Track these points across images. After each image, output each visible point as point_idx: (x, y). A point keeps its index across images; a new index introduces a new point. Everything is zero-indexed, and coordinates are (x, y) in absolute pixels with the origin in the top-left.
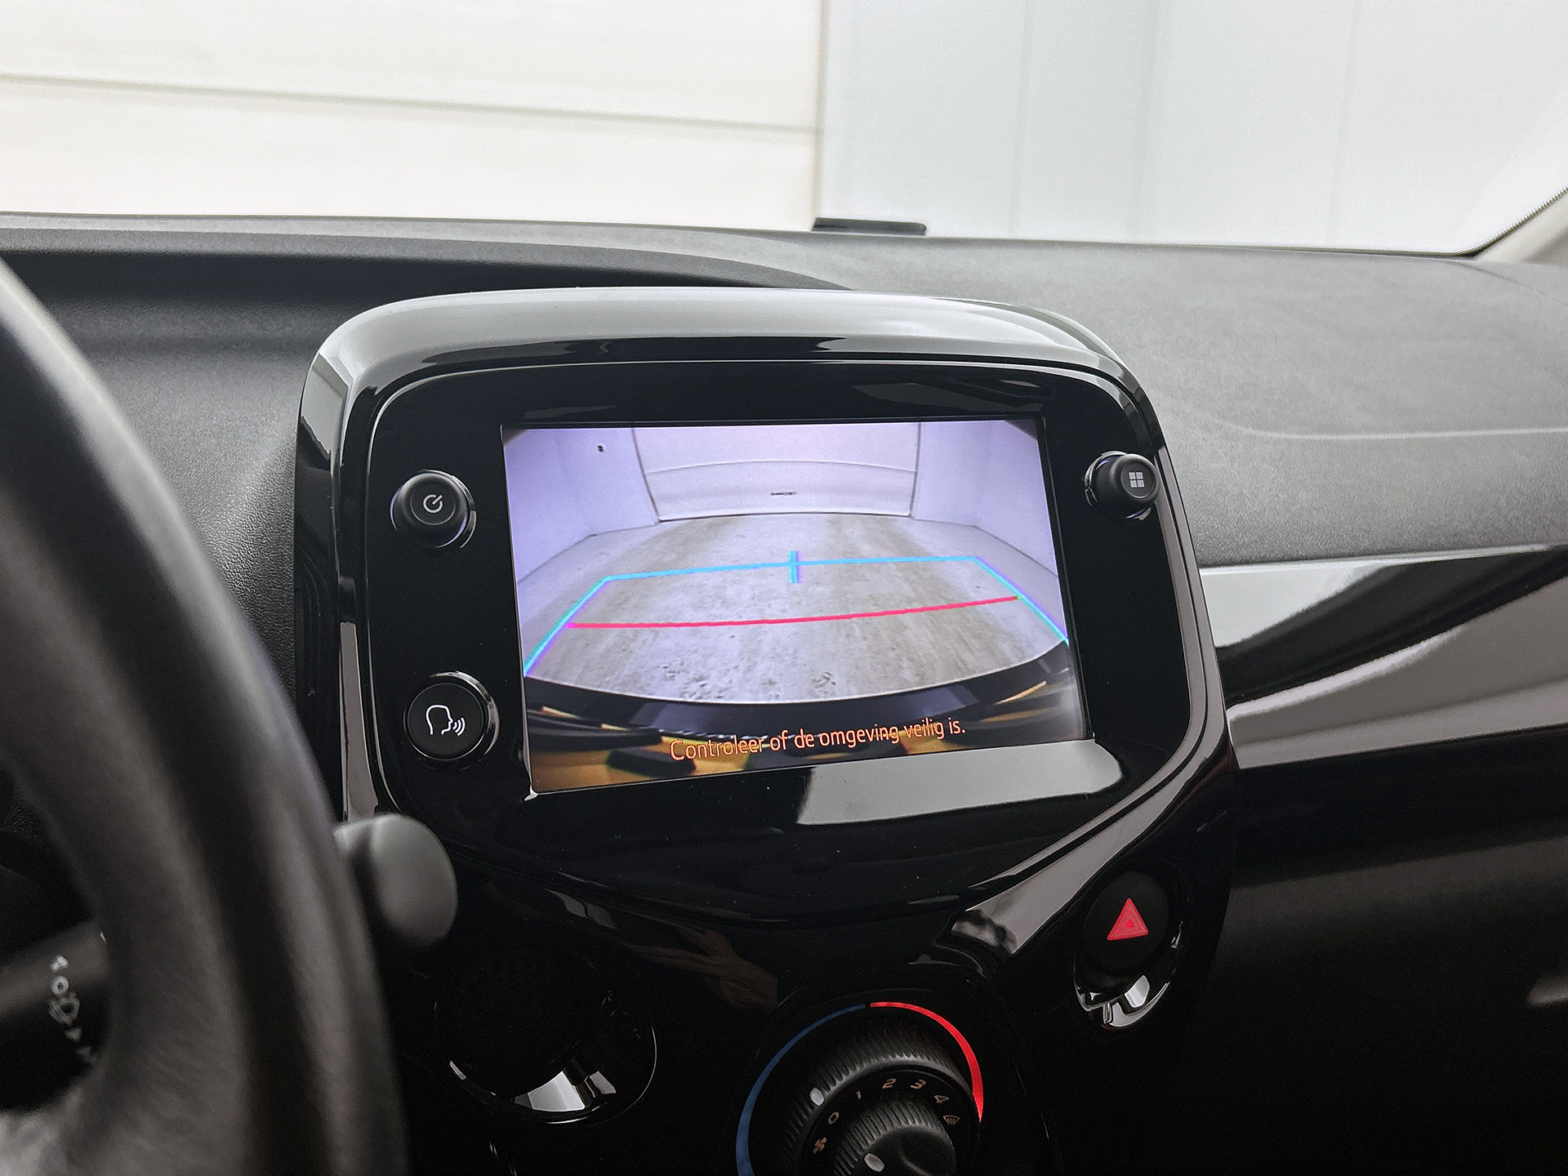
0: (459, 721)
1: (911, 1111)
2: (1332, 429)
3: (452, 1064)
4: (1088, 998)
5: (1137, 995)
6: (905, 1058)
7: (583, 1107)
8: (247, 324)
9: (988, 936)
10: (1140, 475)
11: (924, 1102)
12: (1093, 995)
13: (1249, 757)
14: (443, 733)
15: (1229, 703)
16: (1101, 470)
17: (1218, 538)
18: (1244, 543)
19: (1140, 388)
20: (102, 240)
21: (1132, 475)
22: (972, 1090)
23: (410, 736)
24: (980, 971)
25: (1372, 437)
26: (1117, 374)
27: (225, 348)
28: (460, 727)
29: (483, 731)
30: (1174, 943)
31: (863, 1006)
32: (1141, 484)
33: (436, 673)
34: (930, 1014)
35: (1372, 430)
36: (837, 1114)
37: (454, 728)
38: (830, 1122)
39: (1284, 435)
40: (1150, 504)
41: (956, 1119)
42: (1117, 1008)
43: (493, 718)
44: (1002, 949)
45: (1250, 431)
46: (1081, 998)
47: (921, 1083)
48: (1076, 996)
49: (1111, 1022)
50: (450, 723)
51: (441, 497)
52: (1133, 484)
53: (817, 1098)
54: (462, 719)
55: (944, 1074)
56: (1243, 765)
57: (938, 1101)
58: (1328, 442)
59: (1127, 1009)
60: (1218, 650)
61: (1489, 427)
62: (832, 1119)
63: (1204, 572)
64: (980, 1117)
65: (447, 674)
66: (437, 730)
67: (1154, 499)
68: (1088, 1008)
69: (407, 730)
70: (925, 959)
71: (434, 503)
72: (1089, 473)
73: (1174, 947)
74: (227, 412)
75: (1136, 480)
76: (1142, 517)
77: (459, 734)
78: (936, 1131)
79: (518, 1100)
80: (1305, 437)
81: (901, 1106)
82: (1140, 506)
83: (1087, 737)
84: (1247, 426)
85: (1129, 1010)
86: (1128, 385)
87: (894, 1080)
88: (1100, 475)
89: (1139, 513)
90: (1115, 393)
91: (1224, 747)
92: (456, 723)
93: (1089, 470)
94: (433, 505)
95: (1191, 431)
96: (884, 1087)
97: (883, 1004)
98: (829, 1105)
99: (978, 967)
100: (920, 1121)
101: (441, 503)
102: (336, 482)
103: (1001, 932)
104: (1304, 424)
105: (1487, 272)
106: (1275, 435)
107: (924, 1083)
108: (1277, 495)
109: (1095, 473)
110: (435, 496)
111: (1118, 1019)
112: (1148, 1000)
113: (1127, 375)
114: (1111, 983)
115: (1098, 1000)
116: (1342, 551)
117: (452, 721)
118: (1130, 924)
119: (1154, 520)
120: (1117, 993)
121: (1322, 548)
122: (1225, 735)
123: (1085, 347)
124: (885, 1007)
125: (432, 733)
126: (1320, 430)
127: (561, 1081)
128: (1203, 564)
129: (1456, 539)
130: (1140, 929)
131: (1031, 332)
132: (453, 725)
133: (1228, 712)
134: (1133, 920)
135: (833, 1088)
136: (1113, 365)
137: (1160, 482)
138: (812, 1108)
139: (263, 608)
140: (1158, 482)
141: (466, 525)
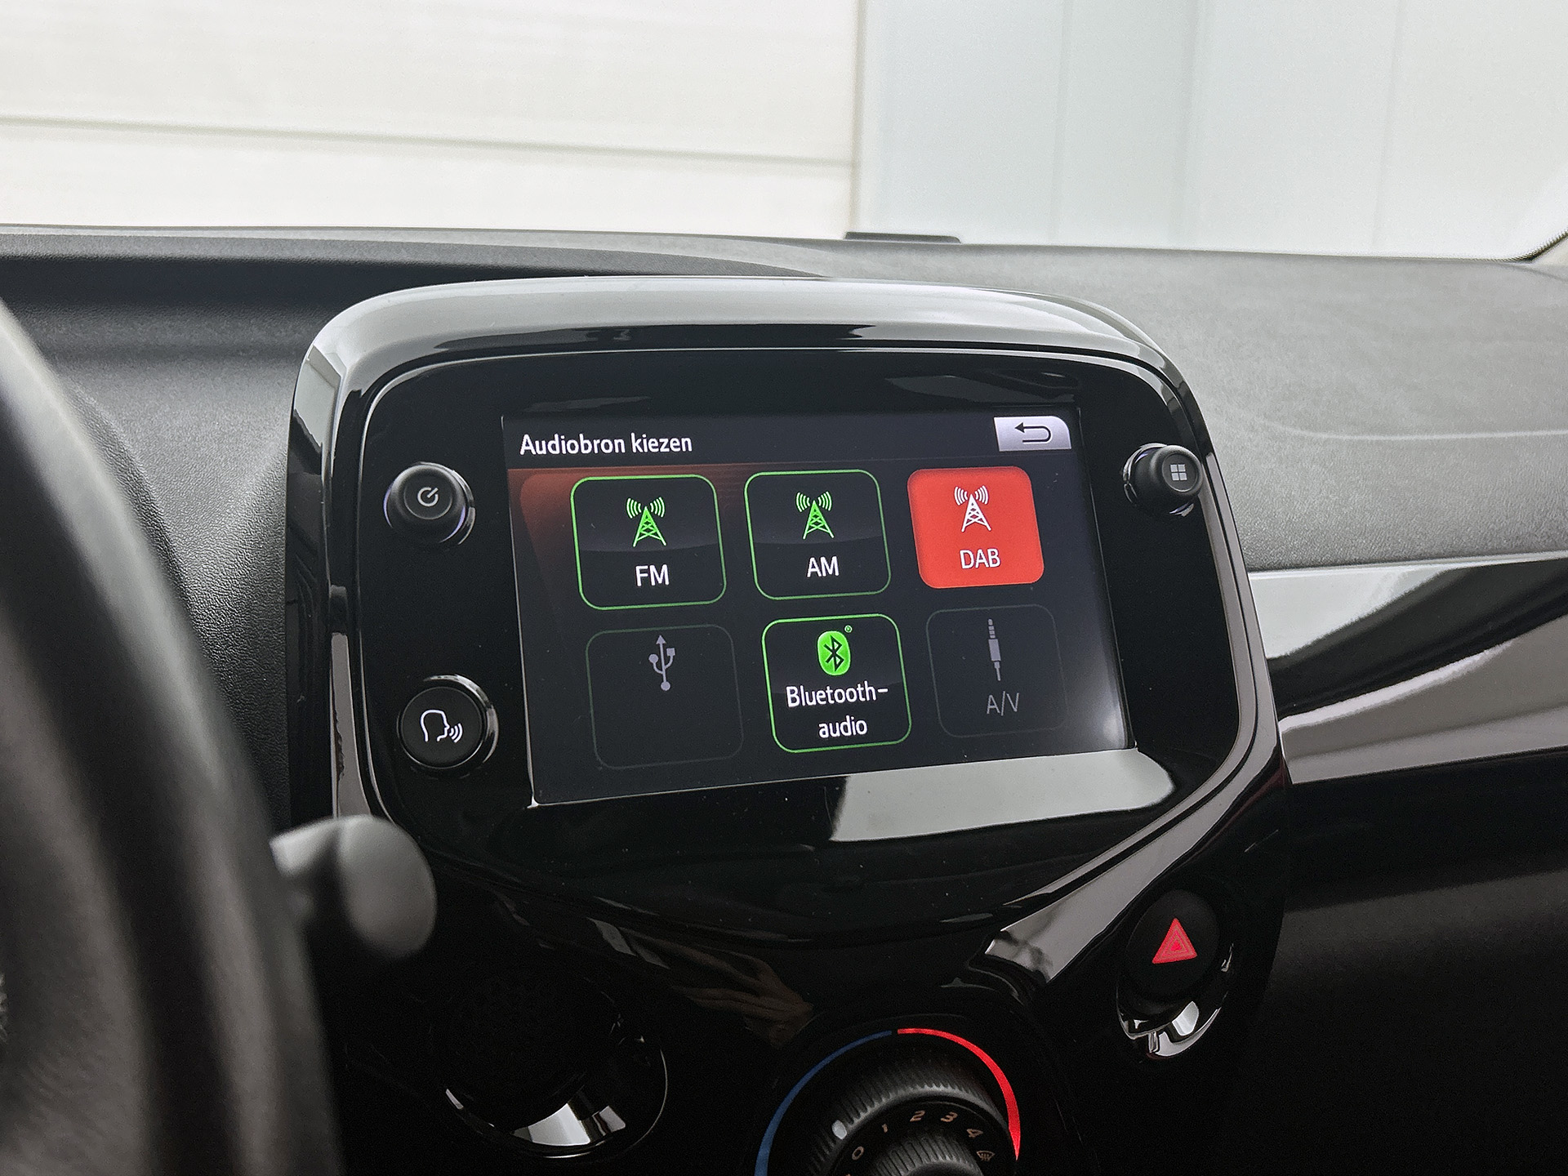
0: (456, 727)
1: (942, 1147)
2: (1383, 430)
3: (448, 1092)
4: (1131, 1025)
5: (1185, 1022)
6: (935, 1088)
7: (586, 1140)
8: (254, 331)
9: (1025, 960)
10: (1182, 467)
11: (956, 1135)
12: (1137, 1023)
13: (1302, 772)
14: (438, 739)
15: (1281, 715)
16: (1140, 462)
17: (1266, 542)
18: (1294, 546)
19: (1184, 382)
20: (107, 246)
21: (1173, 468)
22: (1008, 1123)
23: (403, 742)
24: (1015, 994)
25: (1426, 437)
26: (1159, 365)
27: (232, 355)
28: (457, 734)
29: (481, 736)
30: (1224, 967)
31: (890, 1033)
32: (1184, 477)
33: (432, 676)
34: (961, 1041)
35: (1427, 431)
36: (862, 1149)
37: (451, 734)
38: (854, 1157)
39: (1334, 436)
40: (1193, 499)
41: (990, 1155)
42: (1164, 1037)
43: (492, 723)
44: (1039, 974)
45: (1298, 432)
46: (1125, 1025)
47: (952, 1115)
48: (1120, 1022)
49: (1157, 1051)
50: (446, 729)
51: (436, 489)
52: (1175, 477)
53: (840, 1131)
54: (459, 725)
55: (978, 1106)
56: (1296, 779)
57: (972, 1135)
58: (1378, 443)
59: (1175, 1037)
60: (1270, 661)
61: (1551, 427)
62: (857, 1155)
63: (1253, 576)
64: (1017, 1153)
65: (443, 677)
66: (432, 737)
67: (1198, 492)
68: (1133, 1036)
69: (400, 735)
70: (957, 983)
71: (429, 496)
72: (1128, 467)
73: (1225, 970)
74: (230, 417)
75: (1178, 473)
76: (1184, 514)
77: (456, 741)
78: (969, 1168)
79: (518, 1133)
80: (1356, 438)
81: (930, 1141)
82: (1182, 501)
83: (1129, 746)
84: (1294, 426)
85: (1176, 1038)
86: (1169, 376)
87: (923, 1113)
88: (1140, 469)
89: (1181, 509)
90: (1157, 385)
91: (1276, 762)
92: (452, 729)
93: (1127, 464)
94: (427, 498)
95: (1235, 432)
96: (913, 1119)
97: (911, 1031)
98: (853, 1139)
99: (1012, 990)
100: (951, 1157)
101: (436, 495)
102: (327, 487)
103: (1038, 955)
104: (1355, 425)
105: (1544, 274)
106: (1325, 436)
107: (956, 1115)
108: (1327, 498)
109: (1134, 467)
110: (430, 489)
111: (1166, 1048)
112: (1196, 1029)
113: (1169, 366)
114: (1157, 1010)
115: (1142, 1028)
116: (1397, 555)
117: (448, 727)
118: (1177, 946)
119: (1198, 518)
120: (1163, 1021)
121: (1375, 553)
122: (1277, 750)
123: (1122, 336)
124: (914, 1034)
125: (427, 740)
126: (1371, 430)
127: (565, 1114)
128: (1250, 569)
129: (1519, 542)
130: (1187, 952)
131: (1064, 320)
132: (449, 731)
133: (1279, 724)
134: (1180, 942)
135: (857, 1121)
136: (1153, 353)
137: (1204, 478)
138: (834, 1142)
139: (259, 614)
140: (1201, 474)
141: (465, 519)
